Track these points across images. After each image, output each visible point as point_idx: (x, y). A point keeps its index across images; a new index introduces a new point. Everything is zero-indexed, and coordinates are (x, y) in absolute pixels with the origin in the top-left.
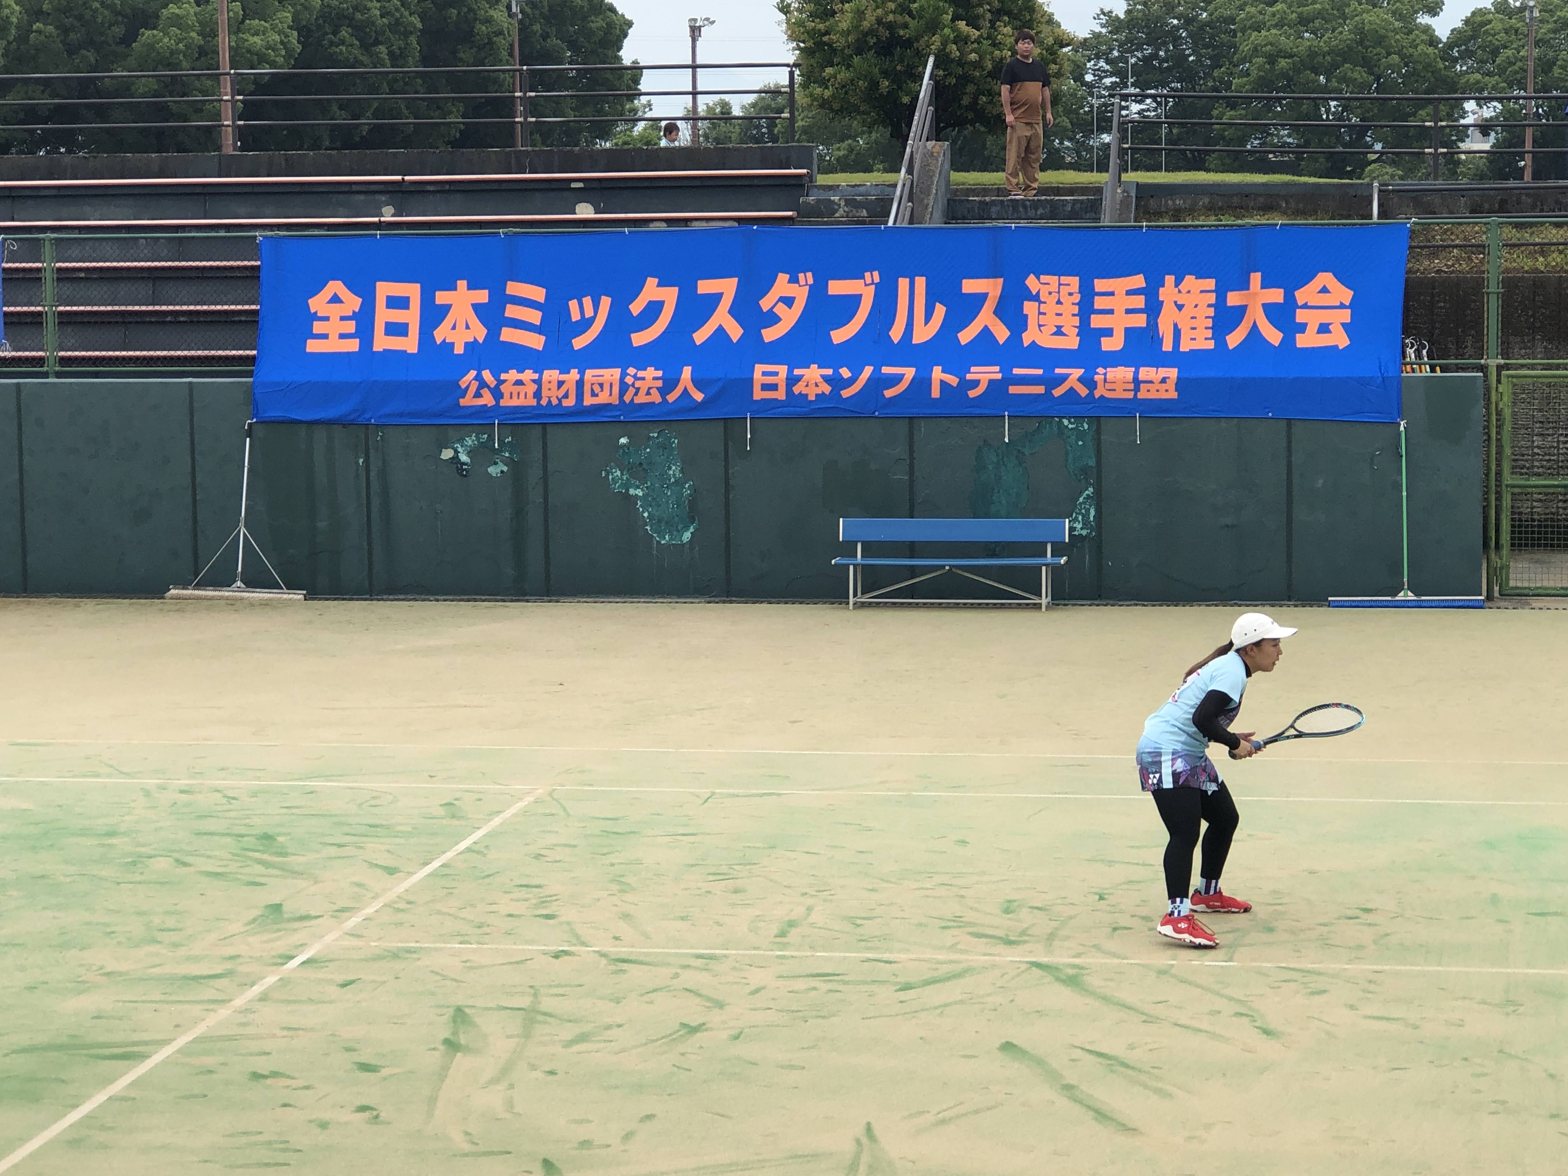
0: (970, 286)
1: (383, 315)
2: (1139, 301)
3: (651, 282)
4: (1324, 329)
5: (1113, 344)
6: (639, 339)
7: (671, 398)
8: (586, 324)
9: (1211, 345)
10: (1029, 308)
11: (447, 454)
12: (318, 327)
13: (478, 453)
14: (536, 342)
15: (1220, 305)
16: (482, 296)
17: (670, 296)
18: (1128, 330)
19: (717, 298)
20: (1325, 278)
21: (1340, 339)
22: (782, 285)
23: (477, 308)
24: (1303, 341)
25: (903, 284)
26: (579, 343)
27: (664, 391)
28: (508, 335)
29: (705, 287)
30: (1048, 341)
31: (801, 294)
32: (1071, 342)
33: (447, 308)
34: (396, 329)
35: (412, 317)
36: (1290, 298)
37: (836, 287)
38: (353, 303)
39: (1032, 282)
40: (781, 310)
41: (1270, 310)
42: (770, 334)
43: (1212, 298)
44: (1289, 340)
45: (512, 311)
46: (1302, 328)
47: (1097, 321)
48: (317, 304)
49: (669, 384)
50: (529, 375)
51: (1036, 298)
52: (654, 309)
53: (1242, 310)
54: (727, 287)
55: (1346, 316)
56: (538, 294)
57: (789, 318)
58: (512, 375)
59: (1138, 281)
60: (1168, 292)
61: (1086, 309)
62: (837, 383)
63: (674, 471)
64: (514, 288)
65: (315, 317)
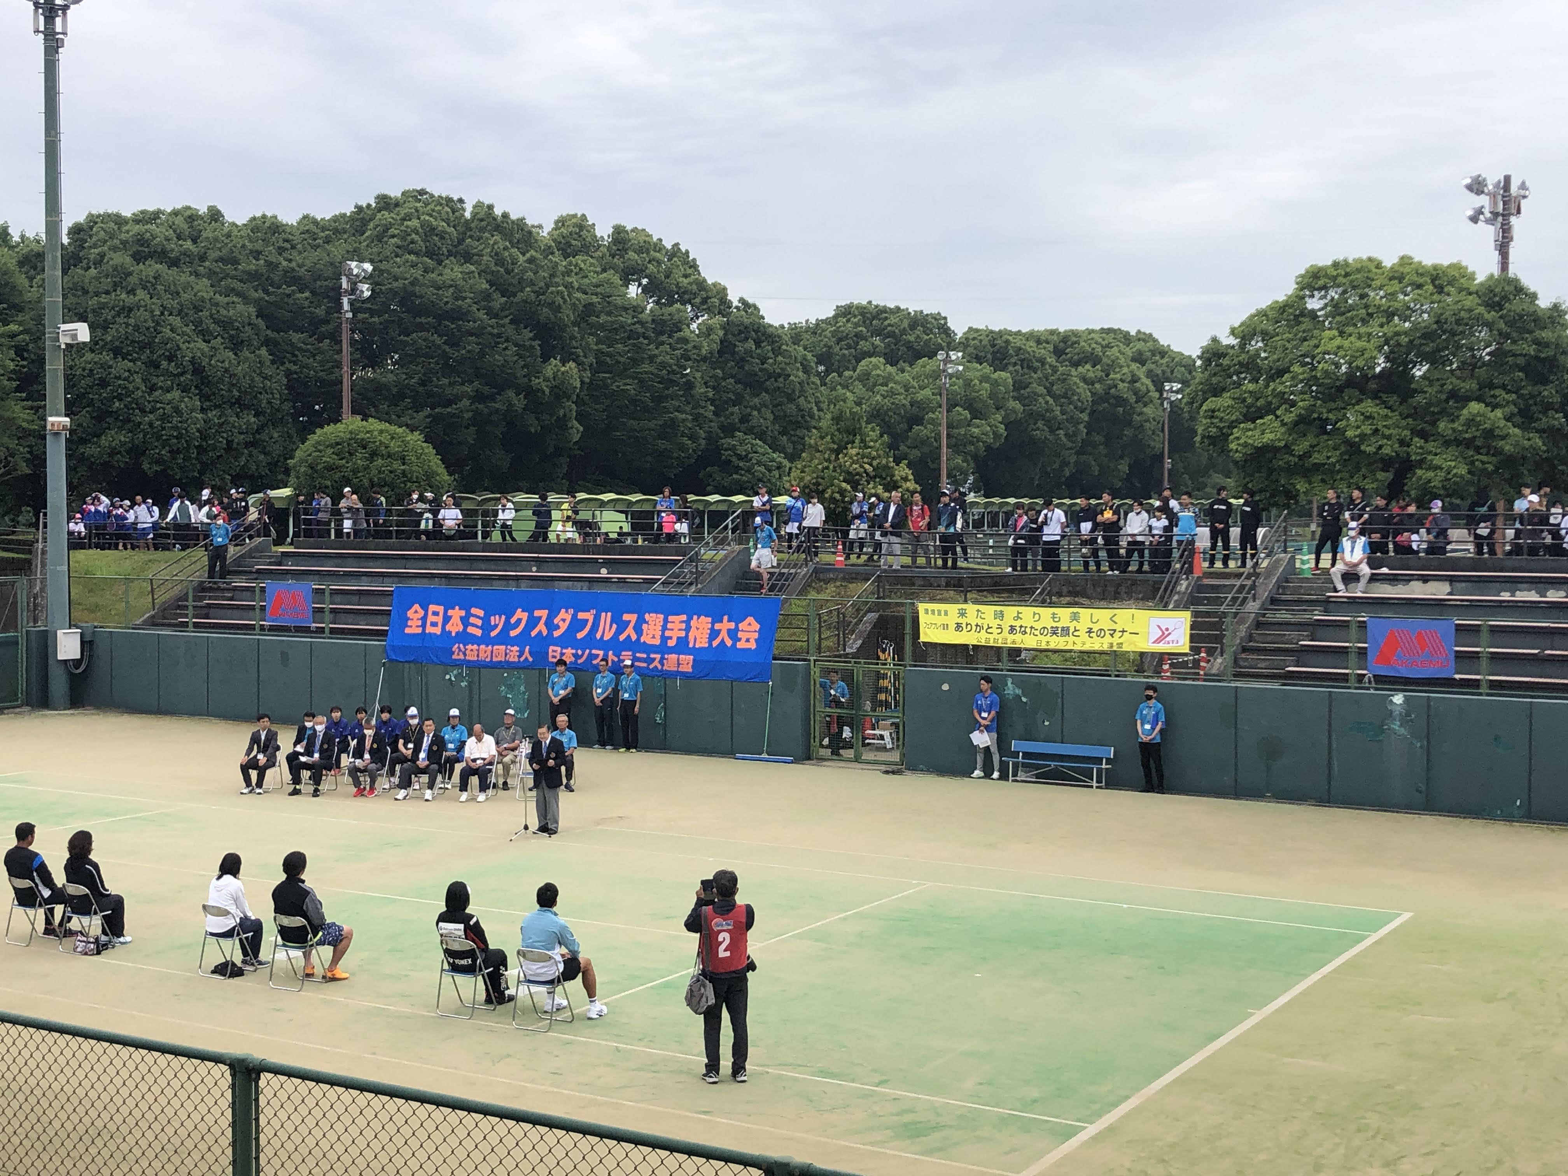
0: (626, 617)
1: (431, 618)
2: (683, 626)
3: (520, 610)
4: (748, 640)
5: (671, 643)
6: (513, 633)
7: (522, 659)
8: (496, 626)
9: (707, 645)
10: (645, 626)
11: (448, 677)
12: (409, 623)
13: (459, 676)
14: (478, 633)
15: (712, 629)
16: (463, 613)
17: (524, 616)
18: (678, 638)
19: (540, 618)
20: (751, 619)
21: (753, 645)
22: (563, 614)
23: (461, 618)
24: (739, 645)
25: (603, 614)
26: (493, 634)
27: (519, 657)
28: (470, 630)
29: (537, 613)
30: (650, 642)
31: (569, 618)
32: (657, 642)
33: (451, 617)
34: (434, 624)
35: (439, 619)
36: (737, 626)
37: (581, 616)
38: (422, 613)
39: (647, 616)
40: (561, 624)
41: (729, 631)
42: (556, 634)
43: (710, 626)
44: (734, 645)
45: (472, 620)
46: (740, 640)
47: (667, 634)
48: (410, 614)
49: (521, 653)
50: (475, 647)
51: (647, 623)
52: (519, 621)
53: (719, 631)
54: (543, 614)
55: (756, 635)
56: (481, 613)
57: (564, 627)
58: (469, 647)
59: (684, 617)
60: (693, 623)
61: (664, 628)
62: (576, 656)
63: (522, 688)
64: (474, 611)
65: (409, 619)
